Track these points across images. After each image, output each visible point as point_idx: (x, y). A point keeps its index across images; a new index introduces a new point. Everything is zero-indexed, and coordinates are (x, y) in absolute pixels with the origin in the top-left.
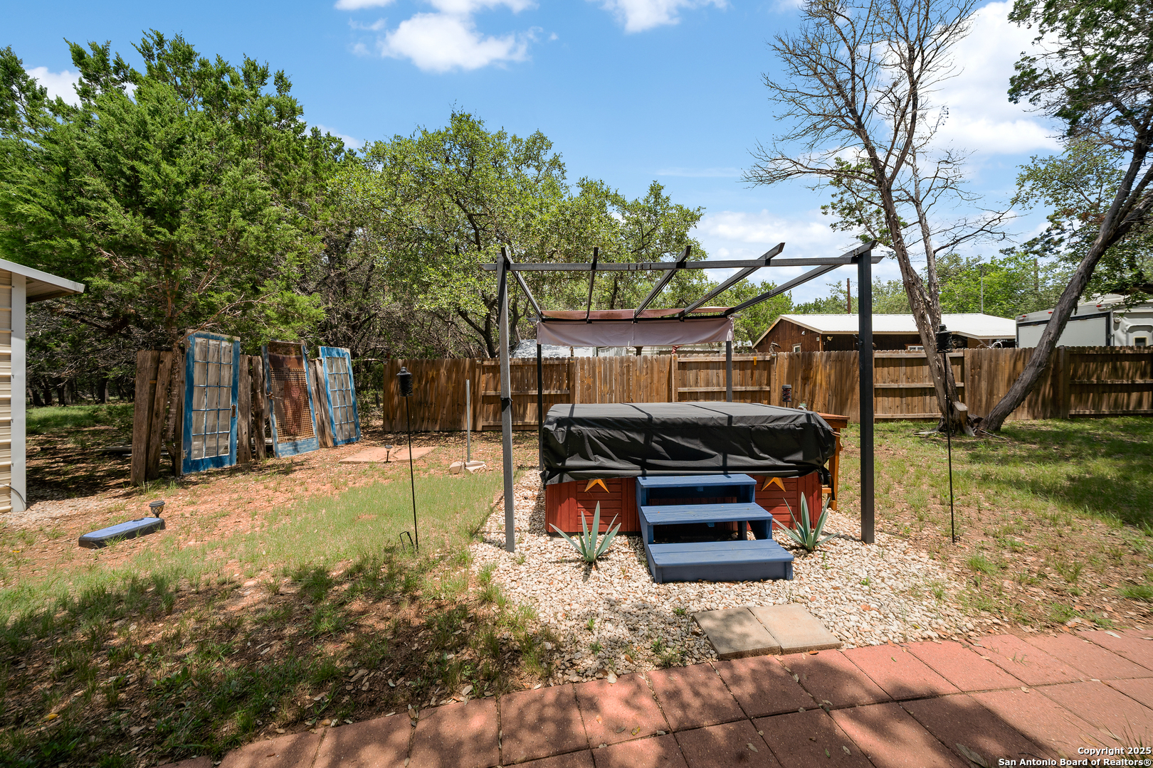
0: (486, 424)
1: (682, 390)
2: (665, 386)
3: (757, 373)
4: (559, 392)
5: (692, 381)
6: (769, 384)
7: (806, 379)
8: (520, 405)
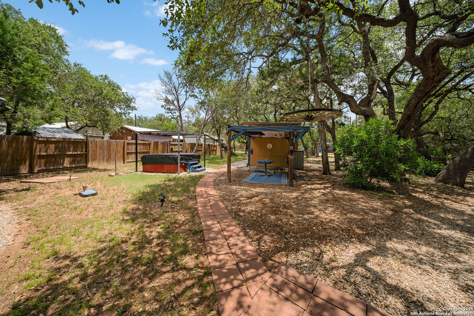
0: (40, 169)
1: (128, 151)
2: (122, 151)
3: (147, 147)
4: (82, 153)
5: (130, 149)
6: (150, 150)
7: (157, 148)
8: (61, 159)
